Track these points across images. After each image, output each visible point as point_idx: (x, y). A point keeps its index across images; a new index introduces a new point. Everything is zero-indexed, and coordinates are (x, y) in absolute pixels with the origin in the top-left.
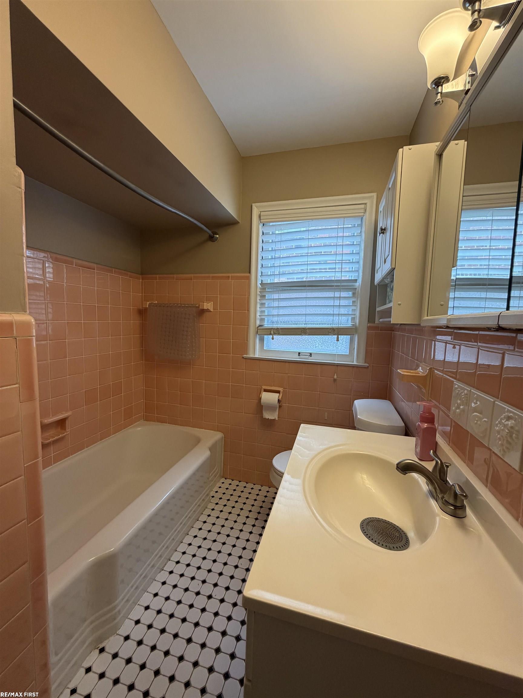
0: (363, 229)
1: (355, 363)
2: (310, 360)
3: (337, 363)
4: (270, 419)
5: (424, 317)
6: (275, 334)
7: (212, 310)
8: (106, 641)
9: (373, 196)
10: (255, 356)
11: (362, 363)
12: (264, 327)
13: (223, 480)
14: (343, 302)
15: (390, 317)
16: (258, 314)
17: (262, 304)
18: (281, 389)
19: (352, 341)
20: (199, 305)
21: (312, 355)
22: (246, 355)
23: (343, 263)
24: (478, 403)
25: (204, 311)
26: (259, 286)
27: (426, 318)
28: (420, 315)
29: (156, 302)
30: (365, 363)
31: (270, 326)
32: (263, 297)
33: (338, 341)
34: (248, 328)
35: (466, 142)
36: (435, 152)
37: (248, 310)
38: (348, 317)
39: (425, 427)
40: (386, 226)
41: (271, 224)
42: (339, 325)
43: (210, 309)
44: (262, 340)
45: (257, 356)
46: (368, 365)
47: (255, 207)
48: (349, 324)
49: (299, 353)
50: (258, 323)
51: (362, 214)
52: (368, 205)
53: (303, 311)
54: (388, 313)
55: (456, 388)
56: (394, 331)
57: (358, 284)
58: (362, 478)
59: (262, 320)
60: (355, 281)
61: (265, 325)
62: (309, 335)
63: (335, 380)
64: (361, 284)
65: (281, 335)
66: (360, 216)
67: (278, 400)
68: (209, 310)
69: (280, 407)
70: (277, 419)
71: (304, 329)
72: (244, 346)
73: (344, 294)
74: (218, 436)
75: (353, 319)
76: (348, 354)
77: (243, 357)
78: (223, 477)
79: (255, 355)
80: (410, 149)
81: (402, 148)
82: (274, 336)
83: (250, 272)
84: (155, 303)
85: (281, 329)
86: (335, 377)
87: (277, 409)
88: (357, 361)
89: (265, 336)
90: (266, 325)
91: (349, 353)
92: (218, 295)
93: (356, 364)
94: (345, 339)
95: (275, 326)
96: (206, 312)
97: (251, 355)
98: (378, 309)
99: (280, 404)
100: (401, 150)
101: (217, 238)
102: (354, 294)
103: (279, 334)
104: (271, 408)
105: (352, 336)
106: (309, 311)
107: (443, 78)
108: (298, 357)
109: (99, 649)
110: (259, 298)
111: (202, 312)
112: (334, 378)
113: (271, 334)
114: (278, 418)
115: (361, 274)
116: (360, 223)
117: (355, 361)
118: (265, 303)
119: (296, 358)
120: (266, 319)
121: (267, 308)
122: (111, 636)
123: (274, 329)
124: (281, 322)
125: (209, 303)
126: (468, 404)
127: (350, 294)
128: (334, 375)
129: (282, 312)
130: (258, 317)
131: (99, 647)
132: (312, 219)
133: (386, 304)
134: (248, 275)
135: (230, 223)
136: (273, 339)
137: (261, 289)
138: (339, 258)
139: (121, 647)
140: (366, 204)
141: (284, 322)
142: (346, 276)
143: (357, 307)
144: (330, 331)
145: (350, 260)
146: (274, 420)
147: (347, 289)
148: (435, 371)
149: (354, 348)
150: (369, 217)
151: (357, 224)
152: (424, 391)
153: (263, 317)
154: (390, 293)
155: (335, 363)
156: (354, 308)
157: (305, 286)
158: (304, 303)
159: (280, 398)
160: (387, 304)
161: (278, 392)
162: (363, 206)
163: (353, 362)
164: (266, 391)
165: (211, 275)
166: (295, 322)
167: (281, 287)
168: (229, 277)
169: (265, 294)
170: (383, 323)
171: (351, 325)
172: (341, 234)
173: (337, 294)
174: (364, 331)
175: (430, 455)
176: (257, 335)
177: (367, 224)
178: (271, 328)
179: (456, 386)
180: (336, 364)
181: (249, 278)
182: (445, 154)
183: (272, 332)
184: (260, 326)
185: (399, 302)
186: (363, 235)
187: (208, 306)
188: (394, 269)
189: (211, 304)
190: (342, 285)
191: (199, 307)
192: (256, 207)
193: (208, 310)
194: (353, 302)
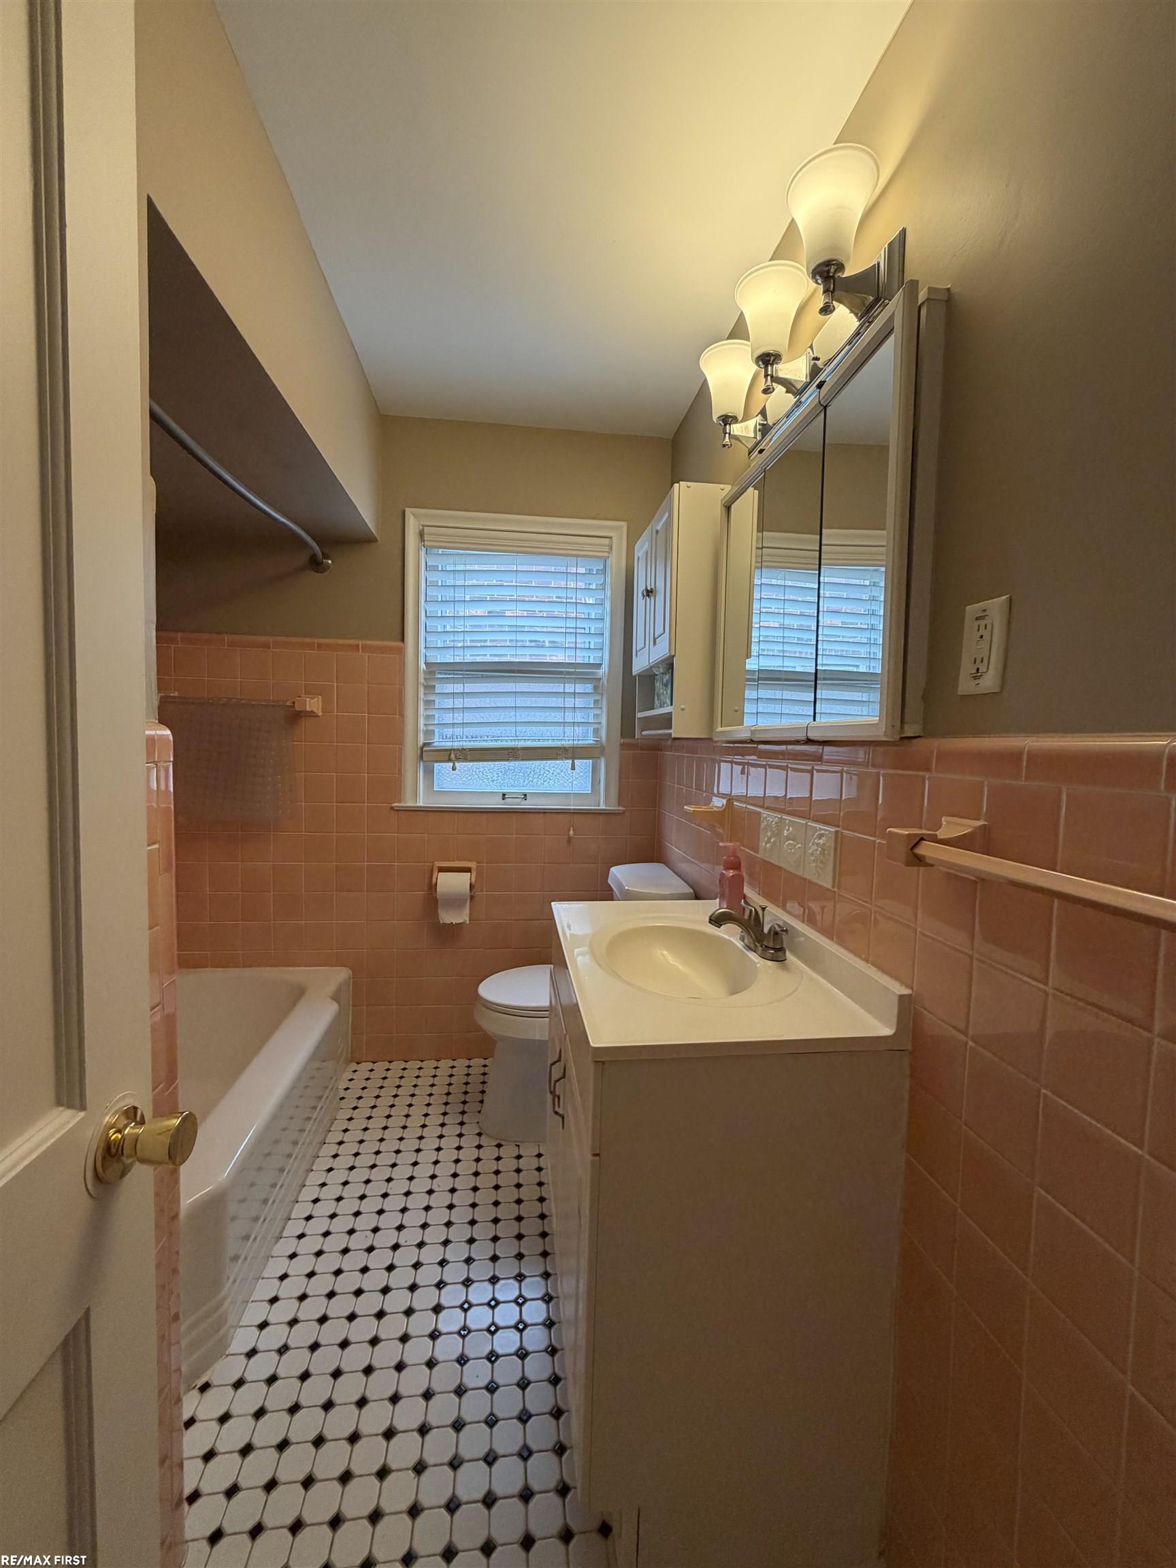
0: (608, 580)
1: (602, 807)
2: (526, 805)
3: (574, 809)
4: (454, 923)
5: (717, 728)
6: (458, 759)
7: (320, 714)
8: (209, 1372)
9: (620, 528)
10: (418, 804)
11: (613, 807)
12: (435, 746)
13: (354, 1066)
14: (579, 702)
15: (671, 728)
16: (422, 721)
17: (429, 703)
18: (473, 865)
19: (595, 770)
20: (294, 703)
21: (528, 797)
22: (398, 802)
23: (578, 635)
24: (791, 829)
25: (301, 714)
26: (423, 666)
27: (720, 729)
28: (711, 725)
29: (176, 694)
30: (619, 805)
31: (448, 745)
32: (430, 688)
33: (574, 769)
34: (401, 751)
35: (756, 492)
36: (722, 500)
37: (402, 715)
38: (586, 728)
39: (731, 874)
40: (653, 587)
41: (440, 551)
42: (575, 742)
43: (316, 712)
44: (429, 772)
45: (421, 803)
46: (624, 809)
47: (411, 516)
48: (590, 740)
49: (504, 795)
50: (421, 740)
51: (606, 554)
52: (615, 541)
53: (509, 716)
54: (667, 721)
55: (765, 818)
56: (661, 750)
57: (603, 671)
58: (663, 954)
59: (429, 733)
60: (599, 666)
61: (436, 744)
62: (523, 760)
63: (569, 840)
64: (609, 673)
65: (471, 761)
66: (602, 557)
67: (471, 884)
68: (314, 712)
69: (472, 898)
70: (468, 922)
71: (513, 749)
72: (392, 784)
73: (580, 688)
74: (341, 975)
75: (596, 731)
76: (590, 792)
77: (392, 808)
78: (351, 1061)
79: (418, 801)
80: (689, 487)
81: (678, 482)
82: (456, 764)
83: (403, 640)
84: (172, 695)
85: (470, 750)
86: (571, 832)
87: (466, 902)
88: (606, 805)
89: (435, 764)
90: (438, 742)
91: (592, 790)
92: (334, 682)
93: (604, 808)
94: (583, 765)
95: (457, 745)
96: (306, 716)
97: (409, 803)
98: (639, 715)
99: (472, 894)
100: (676, 485)
101: (328, 566)
102: (596, 688)
103: (466, 760)
104: (454, 902)
105: (595, 760)
106: (523, 716)
107: (731, 417)
108: (502, 802)
109: (198, 1387)
110: (422, 690)
111: (296, 716)
112: (569, 835)
113: (449, 760)
114: (470, 920)
115: (606, 656)
116: (602, 568)
117: (602, 804)
118: (434, 701)
119: (497, 803)
120: (436, 731)
121: (436, 711)
122: (217, 1360)
123: (458, 750)
124: (467, 737)
125: (314, 698)
126: (778, 834)
127: (589, 688)
128: (569, 830)
129: (469, 717)
130: (422, 727)
131: (196, 1386)
132: (518, 552)
133: (653, 709)
134: (400, 644)
135: (361, 540)
136: (454, 769)
137: (425, 672)
138: (571, 624)
139: (246, 1367)
140: (611, 538)
141: (472, 738)
142: (581, 657)
143: (602, 711)
144: (560, 752)
145: (584, 629)
146: (460, 926)
147: (584, 679)
148: (735, 803)
149: (600, 782)
150: (617, 561)
151: (597, 570)
152: (721, 831)
153: (431, 728)
154: (661, 691)
155: (570, 809)
156: (597, 712)
157: (513, 671)
158: (509, 701)
159: (473, 880)
160: (657, 708)
161: (468, 870)
162: (607, 541)
163: (599, 806)
164: (442, 870)
165: (316, 640)
166: (493, 737)
167: (466, 671)
168: (358, 646)
169: (434, 684)
170: (648, 738)
171: (594, 742)
172: (572, 585)
173: (569, 688)
174: (614, 751)
175: (741, 905)
176: (421, 763)
177: (614, 571)
178: (450, 748)
179: (765, 815)
180: (572, 811)
181: (401, 652)
182: (733, 507)
183: (453, 756)
184: (425, 745)
185: (683, 706)
186: (608, 587)
187: (313, 704)
188: (674, 656)
189: (318, 700)
190: (578, 672)
191: (294, 707)
192: (413, 515)
193: (312, 714)
194: (596, 702)
